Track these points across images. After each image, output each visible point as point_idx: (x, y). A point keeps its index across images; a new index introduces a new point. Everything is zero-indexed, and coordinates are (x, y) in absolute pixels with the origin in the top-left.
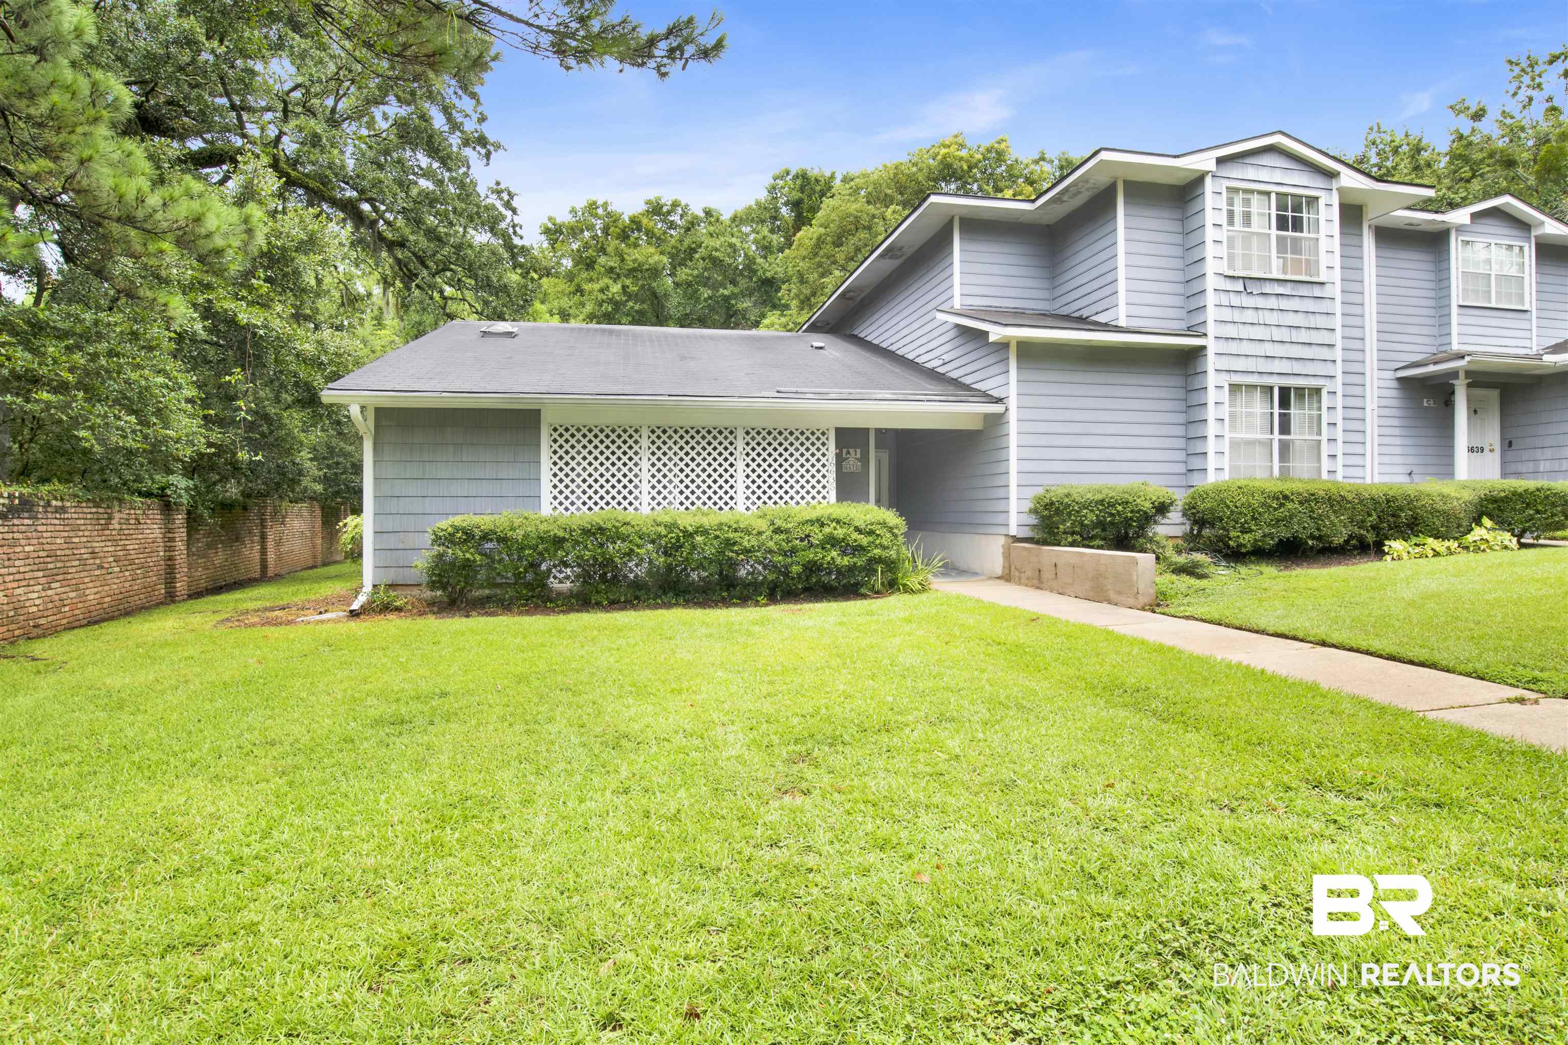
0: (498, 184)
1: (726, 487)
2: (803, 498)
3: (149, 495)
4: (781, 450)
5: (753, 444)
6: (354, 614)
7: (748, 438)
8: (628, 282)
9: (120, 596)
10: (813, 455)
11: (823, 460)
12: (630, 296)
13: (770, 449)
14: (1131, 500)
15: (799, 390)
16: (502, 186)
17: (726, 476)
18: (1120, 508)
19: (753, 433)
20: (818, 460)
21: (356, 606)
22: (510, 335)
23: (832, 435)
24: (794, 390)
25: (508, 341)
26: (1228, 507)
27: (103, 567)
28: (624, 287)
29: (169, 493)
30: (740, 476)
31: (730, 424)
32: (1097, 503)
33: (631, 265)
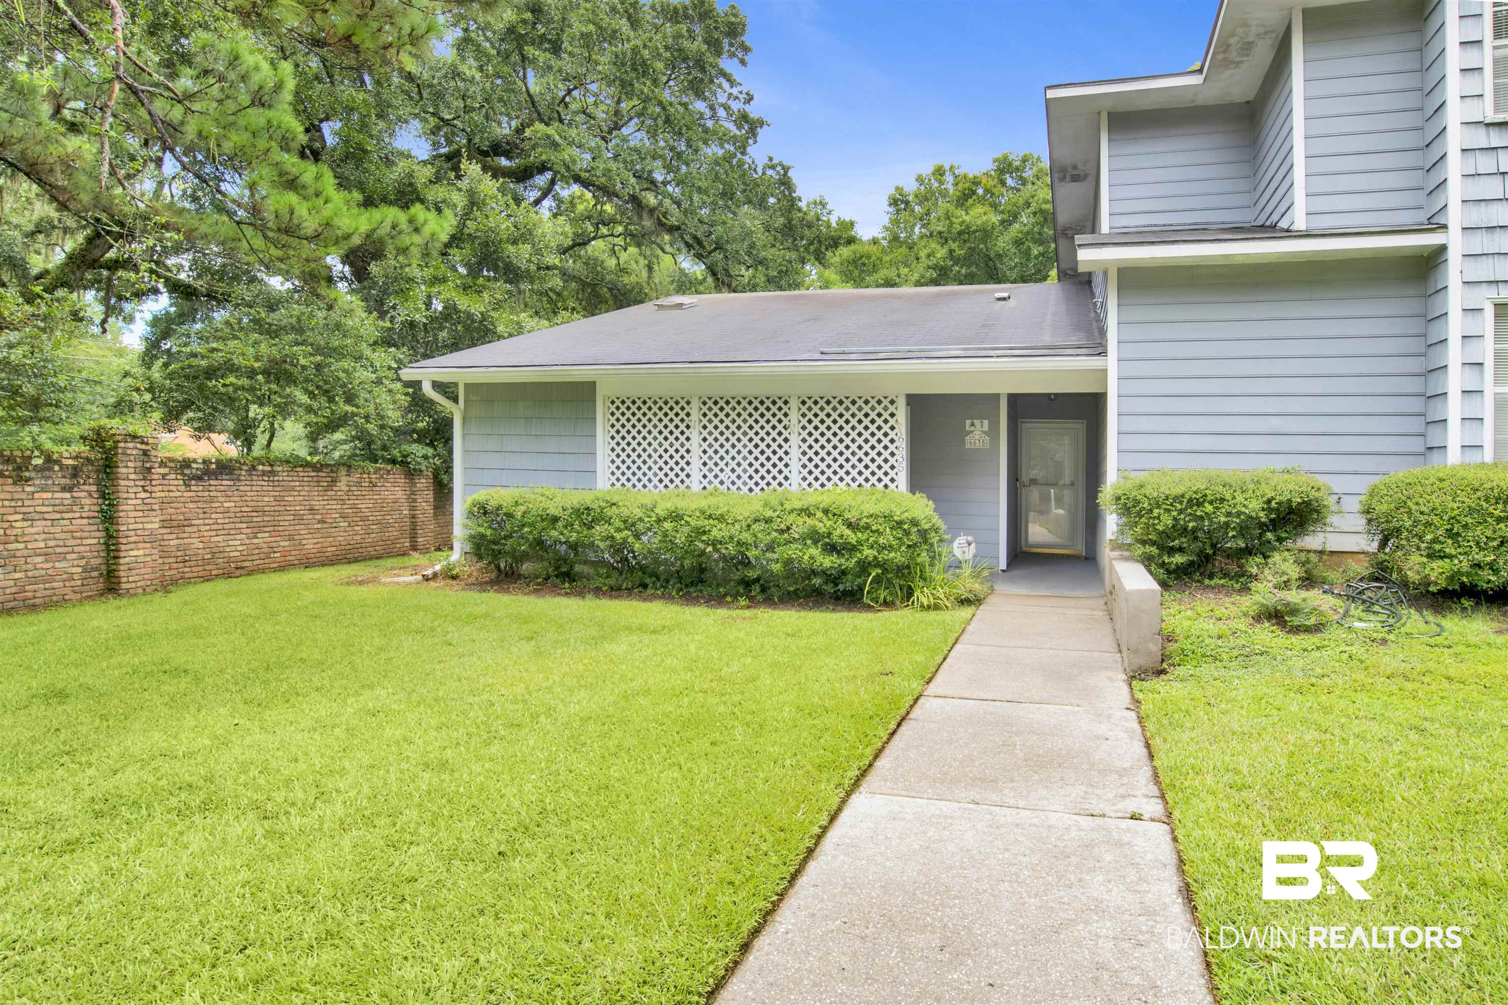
0: (771, 159)
1: (781, 465)
2: (867, 480)
3: (393, 461)
4: (841, 422)
5: (810, 415)
6: (426, 579)
7: (804, 409)
8: (954, 245)
9: (348, 547)
10: (879, 428)
11: (892, 435)
12: (957, 261)
13: (829, 422)
14: (1228, 496)
15: (847, 350)
16: (775, 161)
17: (780, 453)
18: (1209, 508)
19: (810, 403)
20: (886, 435)
21: (429, 572)
22: (680, 306)
23: (901, 403)
24: (840, 350)
25: (677, 312)
26: (1410, 513)
27: (324, 522)
28: (951, 251)
29: (409, 460)
30: (795, 453)
31: (784, 392)
32: (1175, 499)
33: (959, 228)
